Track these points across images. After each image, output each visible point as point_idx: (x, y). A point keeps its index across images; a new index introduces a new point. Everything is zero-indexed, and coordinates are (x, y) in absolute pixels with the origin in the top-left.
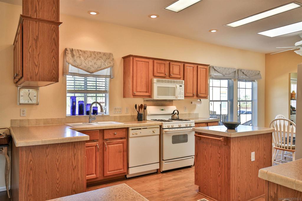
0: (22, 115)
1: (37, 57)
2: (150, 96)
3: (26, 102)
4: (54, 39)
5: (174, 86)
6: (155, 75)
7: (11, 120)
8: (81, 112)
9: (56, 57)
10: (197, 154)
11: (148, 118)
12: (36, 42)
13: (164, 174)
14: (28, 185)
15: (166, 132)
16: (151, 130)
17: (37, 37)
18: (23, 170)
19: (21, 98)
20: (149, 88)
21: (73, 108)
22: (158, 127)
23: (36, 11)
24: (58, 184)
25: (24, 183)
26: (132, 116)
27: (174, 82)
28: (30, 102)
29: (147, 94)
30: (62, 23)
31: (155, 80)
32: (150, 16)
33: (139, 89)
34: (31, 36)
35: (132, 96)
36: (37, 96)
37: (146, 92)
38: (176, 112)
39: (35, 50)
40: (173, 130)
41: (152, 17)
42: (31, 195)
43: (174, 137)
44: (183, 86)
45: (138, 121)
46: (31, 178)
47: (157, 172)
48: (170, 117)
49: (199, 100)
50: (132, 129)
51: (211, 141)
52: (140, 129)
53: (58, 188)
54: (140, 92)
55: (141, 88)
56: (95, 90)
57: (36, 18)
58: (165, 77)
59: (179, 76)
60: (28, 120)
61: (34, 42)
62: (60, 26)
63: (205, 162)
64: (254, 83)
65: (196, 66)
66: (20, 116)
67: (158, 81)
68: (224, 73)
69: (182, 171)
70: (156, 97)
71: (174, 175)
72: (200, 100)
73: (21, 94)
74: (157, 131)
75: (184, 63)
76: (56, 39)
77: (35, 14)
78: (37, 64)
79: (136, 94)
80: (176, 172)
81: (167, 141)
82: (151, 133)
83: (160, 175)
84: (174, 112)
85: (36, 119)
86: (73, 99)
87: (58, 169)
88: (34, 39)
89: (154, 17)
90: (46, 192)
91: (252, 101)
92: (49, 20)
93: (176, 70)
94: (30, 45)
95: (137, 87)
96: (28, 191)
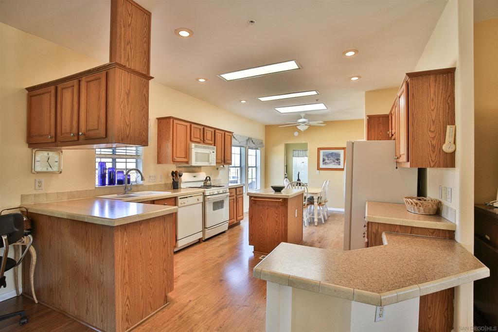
0: (37, 187)
1: (128, 115)
2: (187, 163)
3: (45, 170)
4: (145, 96)
5: (208, 152)
6: (192, 140)
7: (22, 195)
8: (112, 182)
9: (146, 116)
10: (252, 216)
11: (183, 186)
12: (128, 97)
13: (207, 242)
14: (124, 272)
15: (208, 199)
16: (196, 198)
17: (129, 91)
18: (119, 254)
19: (37, 164)
20: (187, 154)
21: (103, 177)
22: (201, 195)
23: (128, 60)
24: (151, 264)
25: (120, 269)
26: (165, 184)
27: (208, 148)
28: (50, 170)
29: (185, 160)
30: (153, 78)
31: (193, 145)
32: (197, 79)
33: (178, 155)
34: (123, 89)
35: (172, 162)
36: (59, 162)
37: (185, 158)
38: (208, 178)
39: (127, 106)
40: (214, 196)
41: (200, 80)
42: (127, 283)
43: (215, 203)
44: (215, 152)
45: (174, 189)
46: (127, 262)
47: (200, 241)
48: (202, 184)
49: (222, 166)
50: (180, 198)
51: (268, 203)
52: (186, 197)
53: (151, 270)
54: (179, 158)
55: (180, 153)
56: (125, 154)
57: (130, 69)
58: (199, 142)
59: (211, 142)
60: (46, 194)
61: (126, 97)
62: (151, 82)
63: (261, 223)
64: (257, 150)
65: (223, 133)
66: (35, 189)
67: (196, 147)
68: (240, 141)
69: (220, 236)
70: (194, 163)
71: (218, 241)
72: (224, 166)
73: (38, 158)
74: (201, 199)
75: (215, 129)
76: (146, 95)
77: (128, 63)
78: (128, 123)
79: (176, 160)
80: (215, 238)
81: (209, 208)
82: (196, 201)
83: (203, 244)
84: (206, 178)
85: (57, 193)
86: (102, 165)
87: (151, 248)
88: (126, 93)
89: (202, 80)
90: (141, 276)
91: (256, 167)
92: (141, 71)
93: (209, 135)
94: (122, 100)
95: (176, 152)
96: (124, 278)
